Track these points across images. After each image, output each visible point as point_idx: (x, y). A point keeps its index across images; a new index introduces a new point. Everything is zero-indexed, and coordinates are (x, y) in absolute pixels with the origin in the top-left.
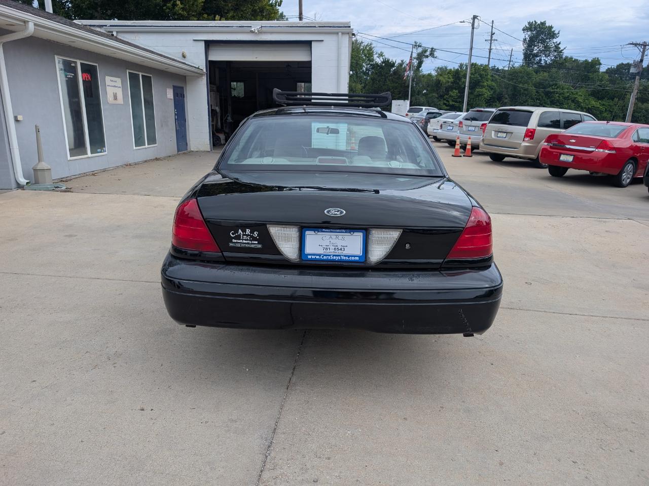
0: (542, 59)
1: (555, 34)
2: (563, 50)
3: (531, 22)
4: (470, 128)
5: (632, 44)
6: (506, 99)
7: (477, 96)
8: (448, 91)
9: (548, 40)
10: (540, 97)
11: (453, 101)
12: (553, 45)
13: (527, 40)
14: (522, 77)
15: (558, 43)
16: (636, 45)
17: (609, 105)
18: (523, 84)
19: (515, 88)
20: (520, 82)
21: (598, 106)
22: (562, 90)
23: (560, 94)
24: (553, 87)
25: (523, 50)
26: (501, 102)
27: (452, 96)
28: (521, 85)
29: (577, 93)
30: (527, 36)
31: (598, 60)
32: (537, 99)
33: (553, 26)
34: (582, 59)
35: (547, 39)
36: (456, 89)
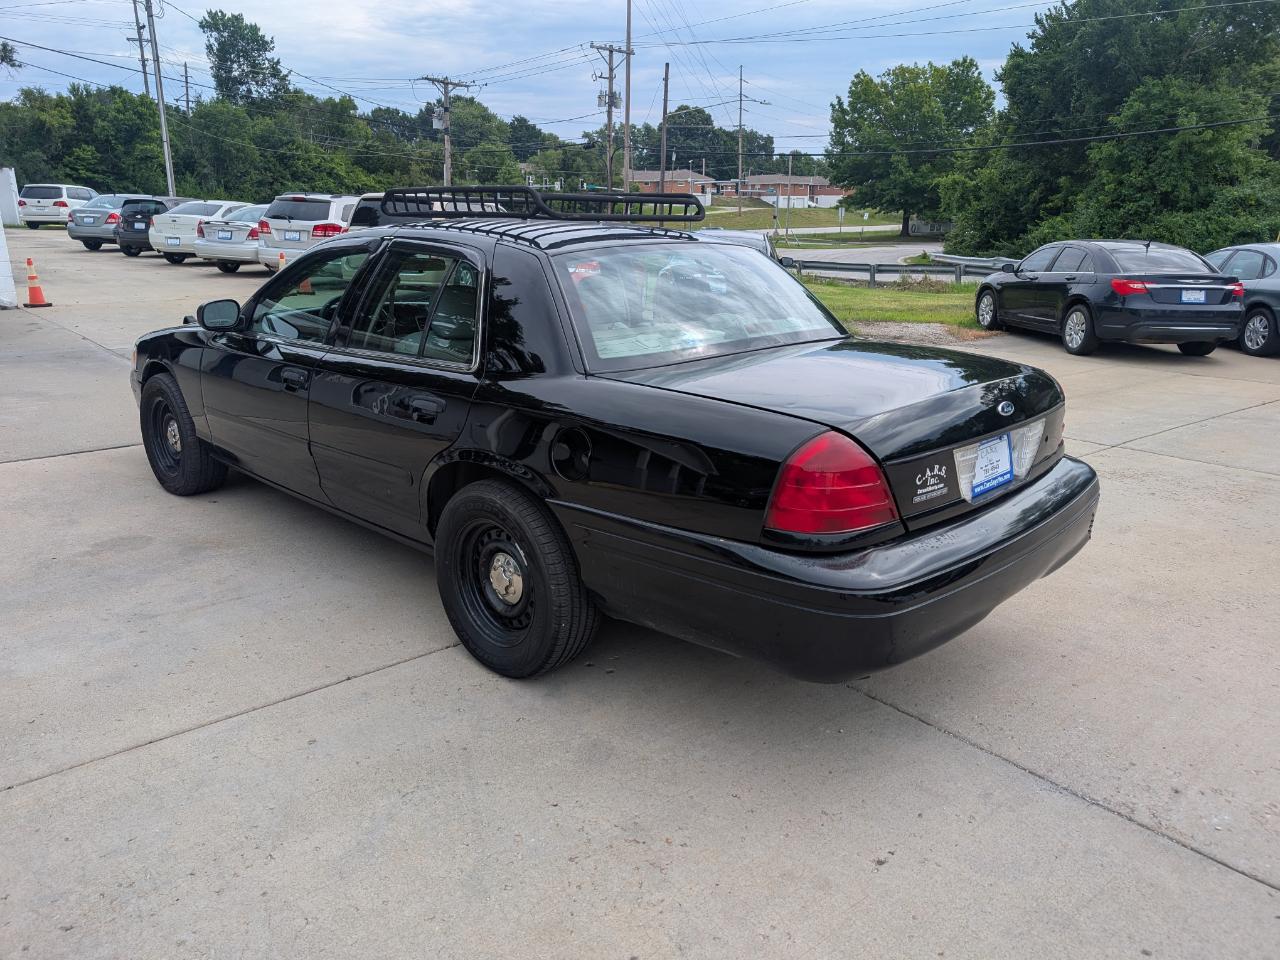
0: (253, 89)
1: (267, 43)
2: (287, 76)
3: (214, 11)
4: (289, 235)
5: (426, 79)
6: (205, 167)
7: (142, 159)
8: (69, 147)
9: (255, 54)
10: (271, 165)
11: (88, 170)
12: (267, 65)
13: (215, 48)
14: (228, 125)
15: (275, 60)
16: (433, 81)
17: (389, 183)
18: (233, 137)
19: (216, 145)
20: (226, 134)
21: (373, 184)
22: (306, 153)
23: (305, 160)
24: (290, 146)
25: (212, 68)
26: (196, 173)
27: (83, 159)
28: (228, 140)
29: (332, 160)
30: (212, 41)
31: (350, 101)
32: (266, 169)
33: (258, 26)
34: (322, 95)
35: (253, 50)
36: (87, 143)
